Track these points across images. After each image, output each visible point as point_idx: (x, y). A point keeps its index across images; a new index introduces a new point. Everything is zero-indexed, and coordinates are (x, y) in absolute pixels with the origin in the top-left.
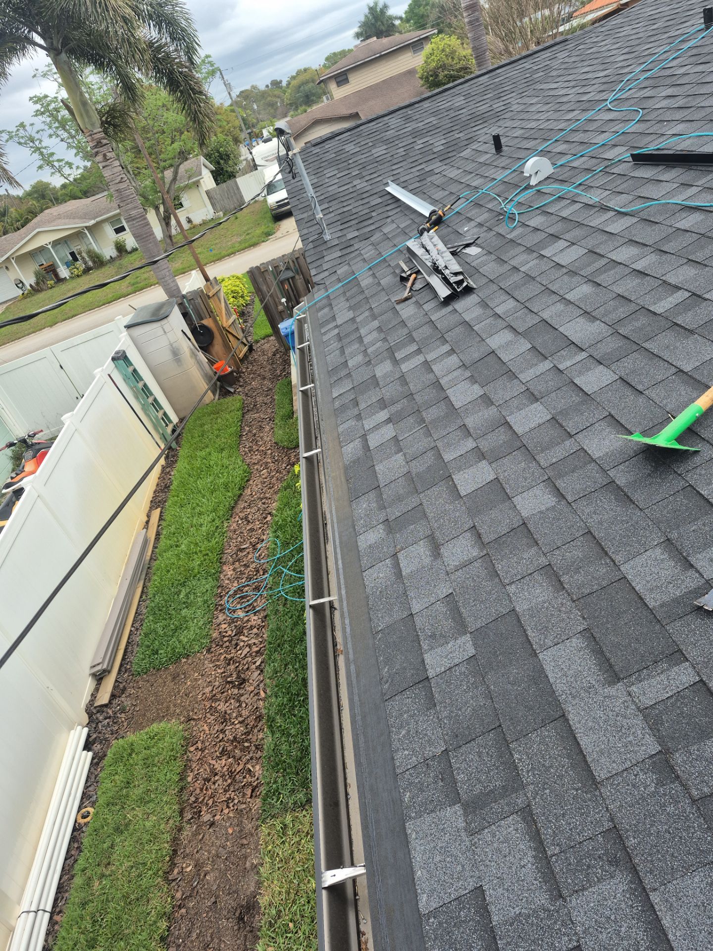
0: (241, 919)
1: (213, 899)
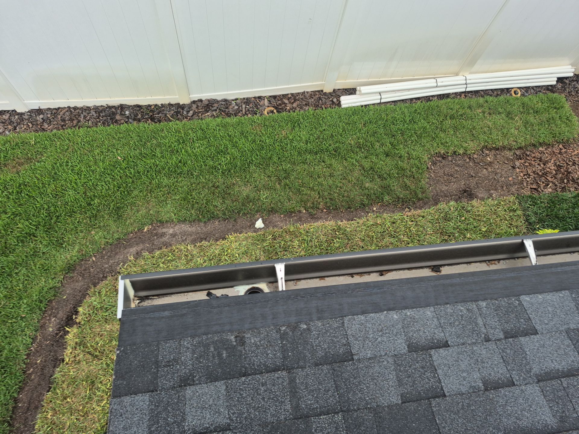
0: (465, 191)
1: (474, 175)
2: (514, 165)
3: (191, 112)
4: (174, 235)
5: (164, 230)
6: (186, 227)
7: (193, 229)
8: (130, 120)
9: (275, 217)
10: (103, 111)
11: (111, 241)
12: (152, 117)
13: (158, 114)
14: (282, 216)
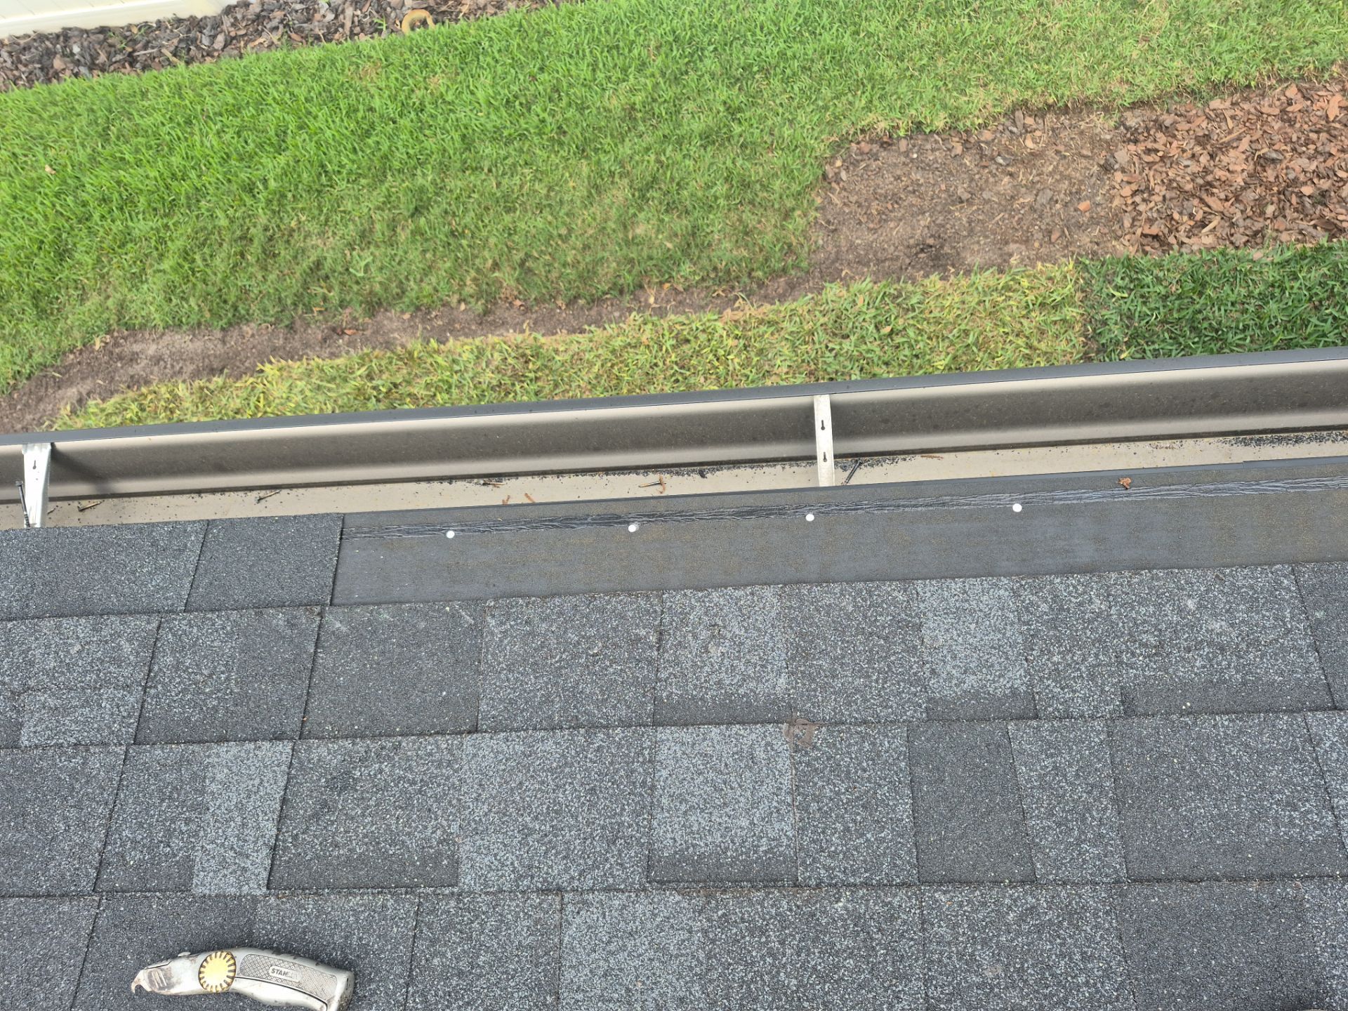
2: (1112, 160)
3: (221, 38)
4: (158, 360)
5: (137, 348)
6: (182, 341)
7: (198, 345)
8: (83, 70)
9: (391, 319)
10: (26, 49)
11: (26, 370)
12: (132, 59)
13: (145, 47)
14: (407, 316)
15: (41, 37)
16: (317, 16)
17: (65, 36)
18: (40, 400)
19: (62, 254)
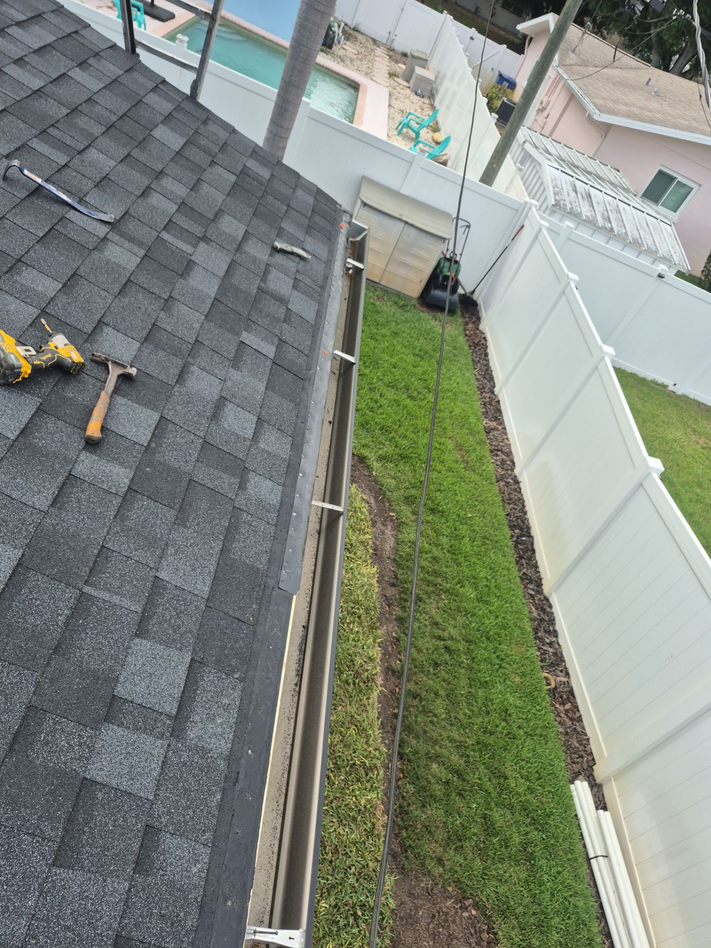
3: (533, 593)
4: (383, 533)
5: (389, 527)
6: (390, 543)
7: (389, 549)
8: (515, 539)
9: (393, 628)
10: (523, 522)
11: (383, 488)
12: (521, 557)
13: (526, 563)
14: (394, 635)
15: (529, 528)
16: (547, 635)
17: (530, 536)
18: (370, 490)
19: (433, 511)
